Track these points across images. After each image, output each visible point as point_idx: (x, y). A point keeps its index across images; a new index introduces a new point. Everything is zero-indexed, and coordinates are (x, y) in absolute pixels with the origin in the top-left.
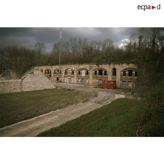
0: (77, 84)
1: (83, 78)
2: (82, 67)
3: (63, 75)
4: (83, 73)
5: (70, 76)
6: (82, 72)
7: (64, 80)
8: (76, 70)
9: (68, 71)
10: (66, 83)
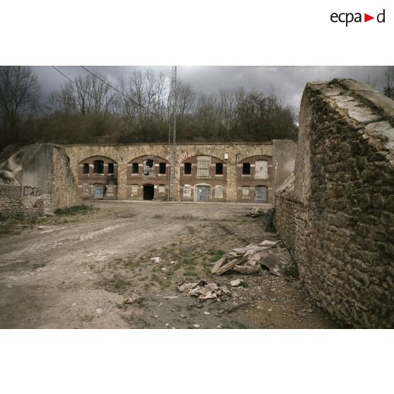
0: (240, 200)
1: (262, 183)
2: (257, 151)
3: (178, 176)
4: (261, 168)
5: (206, 180)
6: (255, 168)
7: (181, 191)
8: (233, 160)
9: (196, 162)
10: (192, 200)
